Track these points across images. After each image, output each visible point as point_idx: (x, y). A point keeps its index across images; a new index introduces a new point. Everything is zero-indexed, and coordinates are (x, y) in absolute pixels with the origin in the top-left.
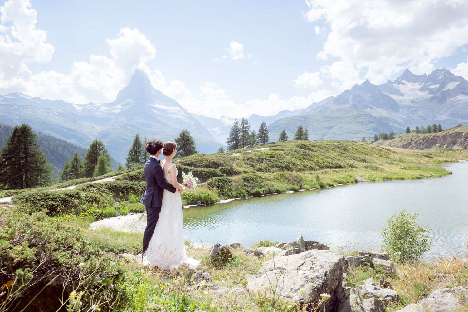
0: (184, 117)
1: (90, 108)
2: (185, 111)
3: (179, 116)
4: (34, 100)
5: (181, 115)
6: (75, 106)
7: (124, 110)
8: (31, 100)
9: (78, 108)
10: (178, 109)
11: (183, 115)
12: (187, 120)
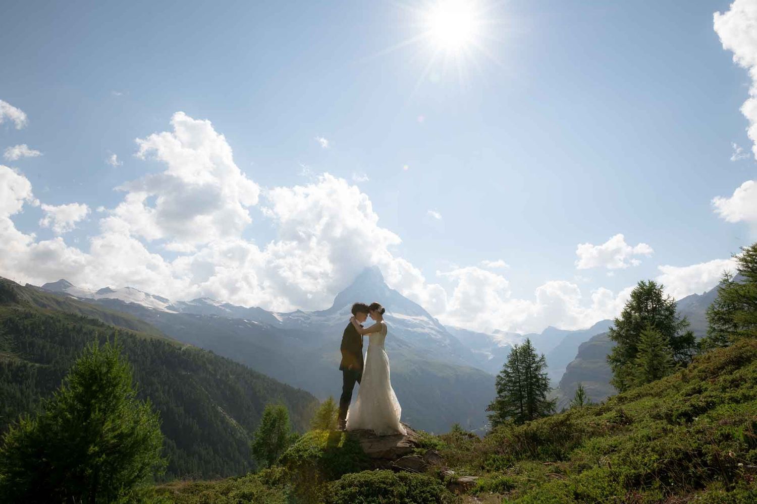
0: (433, 332)
1: (296, 318)
2: (436, 322)
3: (426, 330)
4: (223, 308)
5: (430, 328)
6: (275, 315)
7: (343, 321)
8: (220, 307)
9: (280, 319)
10: (426, 319)
11: (432, 329)
12: (439, 336)
